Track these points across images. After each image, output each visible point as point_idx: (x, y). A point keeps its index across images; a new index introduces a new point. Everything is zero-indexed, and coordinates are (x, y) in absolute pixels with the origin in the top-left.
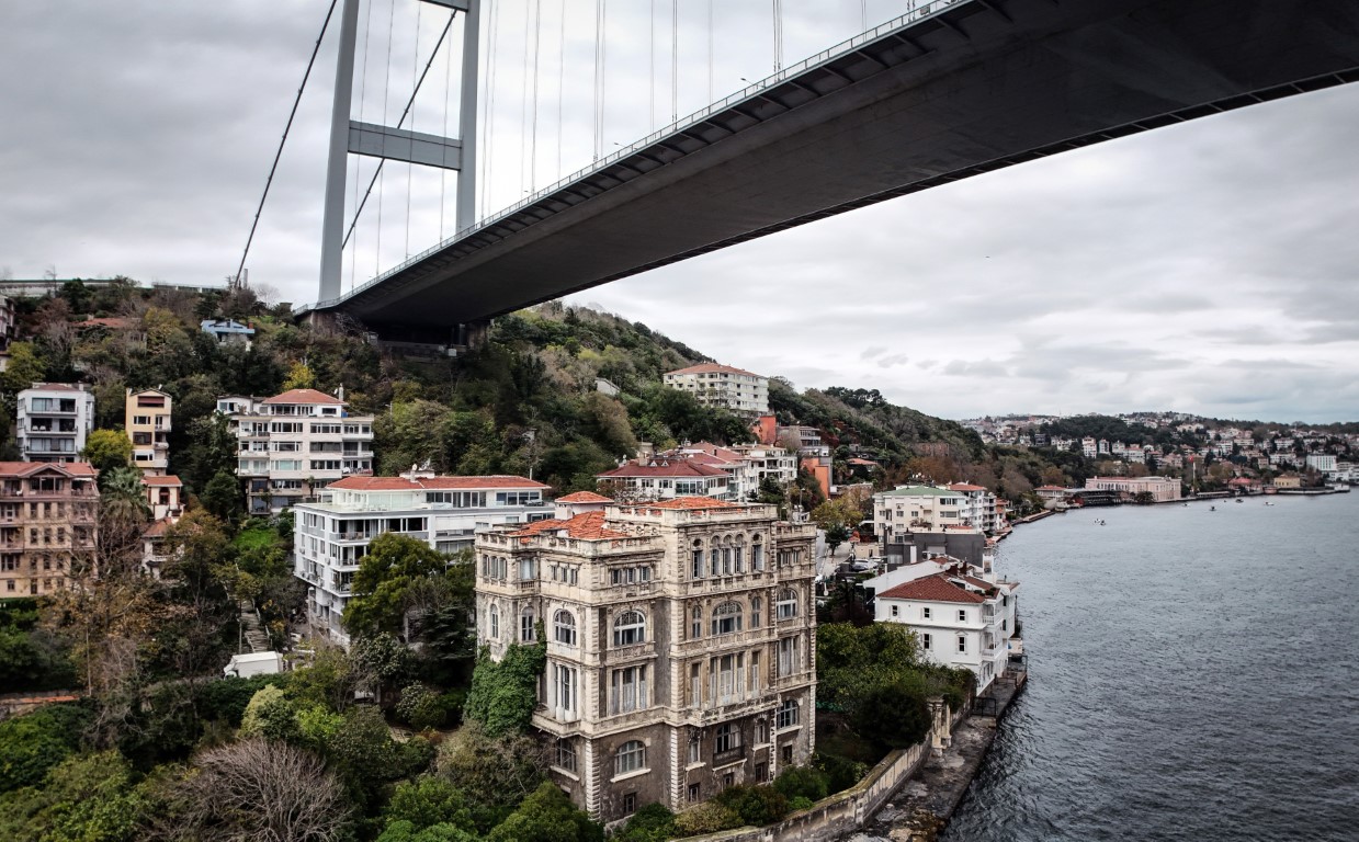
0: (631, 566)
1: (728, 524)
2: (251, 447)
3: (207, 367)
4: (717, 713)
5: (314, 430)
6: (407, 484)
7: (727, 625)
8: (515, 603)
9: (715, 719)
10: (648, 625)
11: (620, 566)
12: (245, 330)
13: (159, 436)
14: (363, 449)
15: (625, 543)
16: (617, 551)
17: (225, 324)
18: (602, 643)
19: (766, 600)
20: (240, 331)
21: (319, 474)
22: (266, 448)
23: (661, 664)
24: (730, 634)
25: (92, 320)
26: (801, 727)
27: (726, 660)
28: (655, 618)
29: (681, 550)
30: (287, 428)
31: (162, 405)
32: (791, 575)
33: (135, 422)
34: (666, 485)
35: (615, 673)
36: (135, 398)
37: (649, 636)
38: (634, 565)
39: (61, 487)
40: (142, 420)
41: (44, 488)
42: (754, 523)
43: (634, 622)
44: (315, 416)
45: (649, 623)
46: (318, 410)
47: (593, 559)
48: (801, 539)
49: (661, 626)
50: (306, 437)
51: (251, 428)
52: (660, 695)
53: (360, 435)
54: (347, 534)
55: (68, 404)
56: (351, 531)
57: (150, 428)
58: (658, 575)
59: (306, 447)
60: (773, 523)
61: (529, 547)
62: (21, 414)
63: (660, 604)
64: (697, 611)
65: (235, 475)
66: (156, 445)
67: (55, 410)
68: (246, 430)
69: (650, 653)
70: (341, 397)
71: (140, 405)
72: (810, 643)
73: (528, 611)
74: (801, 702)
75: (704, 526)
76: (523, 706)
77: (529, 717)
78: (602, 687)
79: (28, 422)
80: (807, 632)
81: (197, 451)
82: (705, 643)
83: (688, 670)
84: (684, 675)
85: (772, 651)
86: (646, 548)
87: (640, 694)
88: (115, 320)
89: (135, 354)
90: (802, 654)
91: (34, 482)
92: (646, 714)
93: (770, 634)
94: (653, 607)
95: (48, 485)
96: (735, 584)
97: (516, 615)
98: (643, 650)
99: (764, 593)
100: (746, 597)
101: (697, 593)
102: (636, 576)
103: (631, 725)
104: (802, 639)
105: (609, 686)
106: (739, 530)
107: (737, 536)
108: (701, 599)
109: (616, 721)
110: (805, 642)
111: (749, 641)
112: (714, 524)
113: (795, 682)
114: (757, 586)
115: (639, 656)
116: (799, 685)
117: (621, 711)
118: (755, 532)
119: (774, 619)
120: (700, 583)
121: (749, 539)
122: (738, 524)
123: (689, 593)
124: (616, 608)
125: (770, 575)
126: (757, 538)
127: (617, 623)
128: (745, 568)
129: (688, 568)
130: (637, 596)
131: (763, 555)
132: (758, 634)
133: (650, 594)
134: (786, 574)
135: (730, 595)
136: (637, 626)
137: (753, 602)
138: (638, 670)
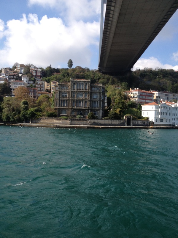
1: (80, 81)
18: (59, 96)
24: (81, 97)
26: (98, 116)
27: (80, 101)
28: (68, 94)
29: (71, 84)
35: (62, 100)
42: (86, 81)
58: (69, 88)
60: (89, 82)
64: (74, 93)
74: (98, 112)
75: (75, 81)
78: (59, 102)
82: (75, 98)
84: (71, 102)
87: (66, 104)
92: (67, 107)
93: (88, 99)
96: (81, 90)
98: (67, 98)
99: (87, 92)
100: (84, 92)
101: (74, 90)
102: (65, 88)
103: (64, 108)
104: (99, 102)
105: (61, 102)
106: (83, 82)
107: (82, 83)
108: (74, 91)
109: (62, 107)
110: (100, 102)
111: (84, 99)
112: (77, 81)
113: (97, 108)
114: (86, 91)
115: (66, 98)
116: (98, 109)
117: (63, 106)
118: (86, 83)
119: (89, 96)
120: (75, 89)
121: (84, 84)
122: (82, 81)
123: (72, 90)
124: (62, 92)
125: (89, 90)
126: (86, 84)
127: (62, 94)
128: (84, 88)
129: (72, 87)
130: (66, 90)
131: (87, 87)
132: (86, 98)
133: (68, 90)
134: (95, 91)
135: (80, 92)
136: (66, 95)
137: (85, 93)
138: (66, 101)
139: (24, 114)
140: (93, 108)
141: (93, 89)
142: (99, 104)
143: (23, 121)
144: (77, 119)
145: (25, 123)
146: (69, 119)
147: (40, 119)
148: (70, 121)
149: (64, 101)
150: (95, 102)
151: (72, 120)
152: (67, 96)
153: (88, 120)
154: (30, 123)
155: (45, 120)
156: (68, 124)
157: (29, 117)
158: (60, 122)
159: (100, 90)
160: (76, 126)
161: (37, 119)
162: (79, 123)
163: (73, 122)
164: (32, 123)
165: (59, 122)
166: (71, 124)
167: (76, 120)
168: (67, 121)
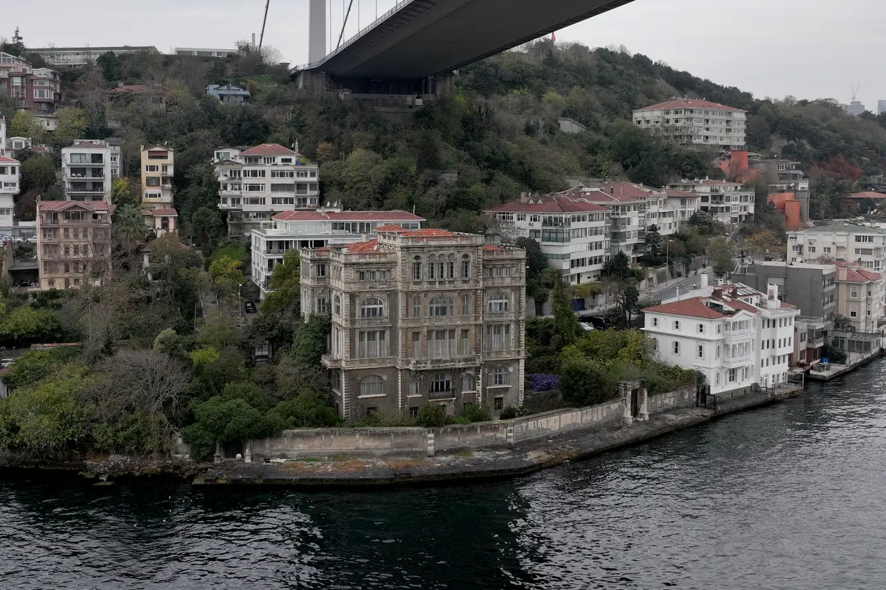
0: (373, 270)
1: (441, 247)
2: (229, 188)
3: (210, 123)
4: (426, 363)
5: (273, 175)
6: (320, 216)
7: (443, 311)
8: (313, 290)
9: (424, 367)
10: (385, 306)
11: (365, 270)
12: (242, 92)
13: (165, 180)
14: (311, 189)
15: (368, 256)
16: (362, 260)
17: (225, 88)
18: (352, 314)
19: (473, 297)
20: (238, 93)
21: (277, 208)
22: (240, 189)
23: (393, 330)
24: (444, 317)
25: (122, 87)
26: (511, 386)
27: (440, 334)
28: (390, 302)
29: (404, 262)
30: (254, 174)
31: (166, 157)
32: (502, 283)
33: (147, 170)
34: (535, 220)
35: (362, 333)
36: (146, 152)
37: (386, 313)
38: (375, 270)
39: (85, 217)
40: (152, 168)
41: (73, 218)
42: (463, 247)
43: (376, 304)
44: (276, 165)
45: (386, 305)
46: (278, 160)
47: (346, 264)
48: (512, 260)
49: (393, 308)
50: (268, 180)
51: (229, 174)
52: (393, 351)
53: (309, 179)
54: (272, 250)
55: (98, 158)
56: (275, 248)
57: (158, 174)
58: (393, 276)
59: (268, 187)
60: (479, 248)
61: (323, 257)
62: (64, 165)
63: (392, 294)
64: (417, 300)
65: (217, 209)
66: (163, 187)
67: (88, 162)
68: (226, 175)
69: (386, 323)
70: (297, 150)
71: (150, 157)
72: (519, 331)
73: (322, 295)
74: (511, 370)
75: (422, 247)
76: (314, 350)
77: (319, 357)
78: (352, 341)
79: (68, 171)
80: (517, 322)
81: (193, 190)
82: (422, 320)
83: (410, 335)
84: (407, 338)
85: (477, 331)
86: (383, 260)
87: (379, 348)
88: (140, 87)
89: (156, 115)
90: (512, 338)
91: (67, 215)
92: (384, 361)
93: (476, 320)
94: (388, 295)
95: (77, 216)
96: (447, 285)
97: (313, 297)
98: (381, 321)
99: (472, 293)
100: (456, 294)
101: (417, 288)
102: (376, 277)
103: (373, 365)
104: (512, 326)
105: (357, 340)
106: (452, 251)
107: (450, 255)
108: (419, 292)
109: (362, 362)
110: (515, 329)
111: (459, 322)
112: (430, 247)
113: (505, 356)
114: (466, 287)
115: (378, 324)
116: (509, 357)
117: (366, 356)
118: (464, 252)
119: (480, 310)
120: (419, 283)
121: (459, 257)
122: (449, 247)
123: (410, 288)
124: (362, 295)
125: (477, 282)
126: (466, 256)
127: (363, 303)
128: (456, 275)
129: (409, 273)
130: (377, 288)
131: (471, 268)
132: (467, 319)
133: (387, 288)
134: (498, 282)
135: (443, 292)
136: (378, 306)
137: (462, 298)
138: (378, 333)
140: (489, 355)
144: (462, 429)
146: (430, 431)
148: (429, 438)
149: (372, 334)
150: (498, 327)
151: (439, 435)
153: (505, 427)
154: (248, 459)
155: (317, 441)
156: (424, 454)
158: (388, 445)
159: (518, 276)
162: (466, 445)
165: (381, 447)
167: (454, 431)
168: (419, 440)
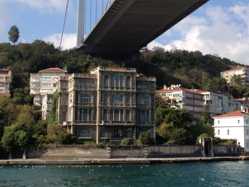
1: (117, 72)
4: (110, 123)
11: (83, 81)
13: (7, 83)
15: (84, 75)
18: (77, 100)
22: (39, 86)
23: (95, 108)
27: (117, 111)
29: (100, 77)
31: (8, 74)
34: (170, 95)
35: (81, 109)
38: (88, 81)
42: (127, 73)
45: (92, 97)
48: (150, 82)
49: (95, 99)
50: (52, 82)
52: (95, 118)
57: (3, 80)
58: (96, 85)
59: (52, 85)
60: (134, 74)
61: (65, 79)
63: (95, 93)
64: (106, 95)
66: (5, 86)
69: (92, 106)
70: (66, 70)
72: (153, 113)
73: (64, 96)
74: (149, 131)
75: (109, 72)
78: (76, 112)
80: (153, 110)
82: (108, 104)
86: (91, 77)
87: (88, 117)
92: (90, 122)
93: (133, 106)
96: (120, 89)
98: (90, 104)
99: (131, 94)
100: (124, 94)
101: (106, 90)
102: (88, 84)
103: (86, 124)
104: (150, 111)
105: (79, 112)
106: (122, 74)
107: (121, 76)
108: (107, 92)
109: (81, 122)
110: (151, 113)
111: (125, 106)
112: (112, 72)
113: (146, 124)
114: (128, 91)
115: (88, 106)
116: (148, 125)
117: (82, 120)
118: (127, 75)
119: (135, 101)
120: (107, 87)
121: (125, 77)
122: (121, 72)
123: (103, 89)
124: (81, 92)
125: (133, 89)
126: (128, 77)
127: (82, 96)
128: (124, 85)
129: (103, 83)
130: (88, 89)
131: (131, 83)
132: (129, 105)
133: (92, 90)
134: (144, 91)
135: (118, 92)
136: (88, 98)
137: (127, 95)
138: (88, 110)
139: (11, 139)
140: (139, 124)
141: (139, 87)
142: (150, 116)
143: (8, 153)
144: (124, 147)
145: (12, 159)
146: (109, 147)
147: (46, 149)
148: (109, 150)
149: (85, 110)
150: (143, 111)
151: (113, 149)
152: (92, 101)
153: (144, 147)
154: (24, 157)
155: (57, 151)
156: (106, 157)
157: (22, 146)
158: (89, 153)
159: (152, 88)
160: (122, 159)
161: (39, 148)
162: (126, 155)
163: (116, 153)
164: (27, 158)
165: (86, 153)
166: (111, 157)
167: (120, 147)
168: (104, 151)
